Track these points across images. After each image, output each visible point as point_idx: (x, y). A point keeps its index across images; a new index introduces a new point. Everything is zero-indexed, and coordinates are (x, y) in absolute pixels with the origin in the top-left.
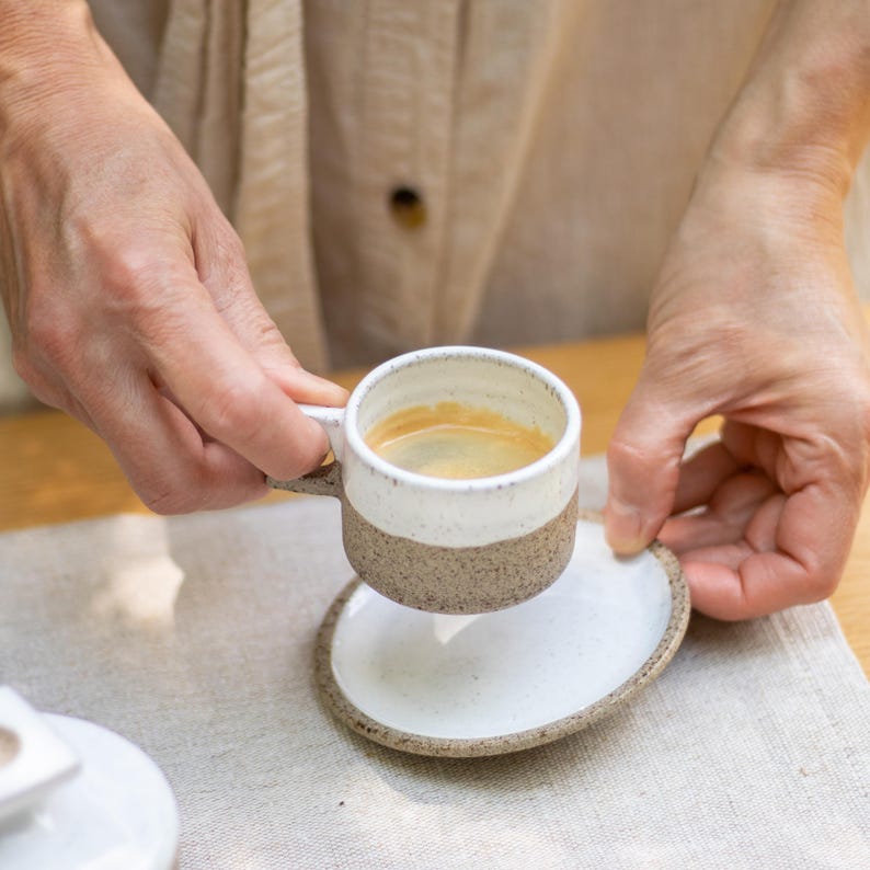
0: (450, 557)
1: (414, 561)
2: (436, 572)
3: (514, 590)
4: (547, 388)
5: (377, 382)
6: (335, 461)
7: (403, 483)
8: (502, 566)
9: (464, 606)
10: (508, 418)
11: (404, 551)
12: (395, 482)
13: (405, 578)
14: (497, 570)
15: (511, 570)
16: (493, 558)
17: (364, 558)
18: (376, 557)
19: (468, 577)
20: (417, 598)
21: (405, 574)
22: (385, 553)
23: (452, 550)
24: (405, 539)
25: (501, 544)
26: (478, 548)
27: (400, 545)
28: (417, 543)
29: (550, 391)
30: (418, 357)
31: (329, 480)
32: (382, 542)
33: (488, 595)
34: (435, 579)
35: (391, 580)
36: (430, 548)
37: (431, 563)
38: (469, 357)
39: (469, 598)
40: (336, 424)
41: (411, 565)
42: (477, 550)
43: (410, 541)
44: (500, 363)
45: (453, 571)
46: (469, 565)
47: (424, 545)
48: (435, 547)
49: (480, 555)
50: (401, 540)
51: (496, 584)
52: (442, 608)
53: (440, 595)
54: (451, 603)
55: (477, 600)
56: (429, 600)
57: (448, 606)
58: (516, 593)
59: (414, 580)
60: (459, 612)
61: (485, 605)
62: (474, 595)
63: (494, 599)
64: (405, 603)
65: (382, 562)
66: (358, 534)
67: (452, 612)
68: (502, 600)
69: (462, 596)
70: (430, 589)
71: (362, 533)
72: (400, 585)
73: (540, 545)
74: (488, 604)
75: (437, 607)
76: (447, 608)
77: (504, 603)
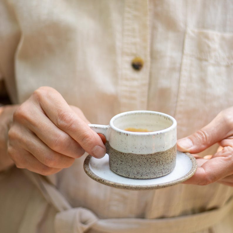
0: (144, 157)
1: (133, 161)
2: (140, 163)
3: (162, 170)
7: (129, 135)
8: (158, 161)
9: (148, 175)
11: (130, 157)
12: (127, 135)
13: (130, 167)
14: (157, 162)
15: (161, 163)
16: (156, 158)
17: (117, 164)
18: (121, 162)
19: (149, 164)
20: (134, 173)
21: (130, 166)
22: (124, 160)
23: (144, 155)
24: (130, 153)
25: (158, 153)
26: (152, 154)
27: (129, 155)
28: (134, 154)
29: (166, 118)
32: (123, 156)
33: (154, 171)
34: (139, 165)
35: (126, 169)
36: (138, 155)
37: (138, 160)
39: (149, 172)
41: (132, 162)
42: (151, 155)
43: (132, 154)
45: (144, 163)
46: (149, 160)
47: (136, 154)
48: (139, 155)
49: (152, 157)
50: (129, 154)
51: (157, 167)
52: (141, 176)
53: (141, 171)
54: (144, 174)
55: (152, 173)
56: (137, 173)
57: (143, 175)
58: (162, 171)
59: (133, 167)
60: (146, 177)
61: (154, 175)
62: (150, 171)
63: (156, 172)
64: (130, 177)
65: (123, 163)
66: (115, 157)
67: (144, 177)
68: (159, 173)
69: (147, 171)
70: (138, 169)
71: (117, 156)
72: (129, 170)
73: (168, 155)
74: (155, 174)
75: (140, 175)
76: (143, 176)
77: (159, 174)
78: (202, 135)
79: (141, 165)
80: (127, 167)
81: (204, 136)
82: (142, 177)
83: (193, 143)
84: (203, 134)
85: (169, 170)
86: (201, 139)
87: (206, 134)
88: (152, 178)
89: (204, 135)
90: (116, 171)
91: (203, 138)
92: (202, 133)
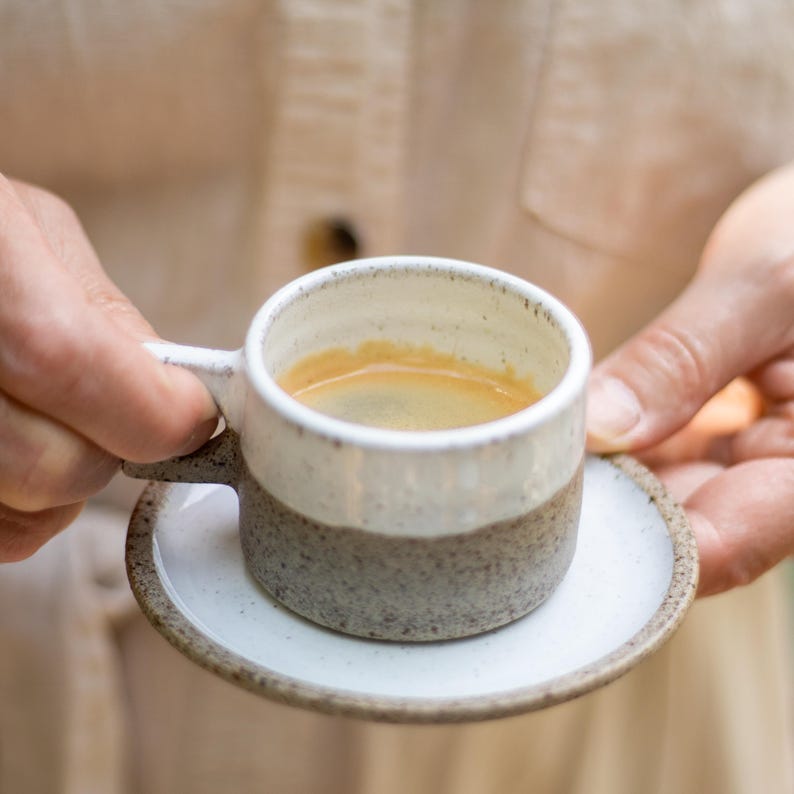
0: (421, 552)
1: (366, 562)
2: (400, 575)
3: (508, 598)
4: (527, 305)
5: (282, 311)
6: (227, 430)
7: (349, 444)
8: (494, 562)
9: (439, 626)
10: (464, 359)
11: (350, 547)
12: (338, 444)
13: (350, 589)
14: (487, 568)
15: (506, 569)
16: (481, 549)
17: (283, 566)
18: (303, 562)
19: (446, 581)
20: (368, 619)
21: (351, 584)
22: (320, 555)
24: (352, 529)
25: (494, 526)
26: (461, 535)
27: (345, 538)
28: (370, 533)
29: (531, 310)
30: (335, 274)
31: (218, 459)
32: (314, 538)
33: (473, 606)
34: (397, 586)
35: (328, 596)
36: (389, 542)
37: (392, 562)
38: (408, 271)
39: (446, 613)
40: (229, 373)
41: (361, 569)
42: (459, 539)
43: (360, 531)
44: (452, 275)
45: (423, 573)
46: (448, 562)
47: (381, 537)
48: (397, 539)
49: (464, 546)
50: (345, 532)
51: (485, 589)
52: (406, 631)
53: (404, 611)
54: (420, 622)
55: (458, 616)
56: (387, 620)
57: (415, 628)
58: (511, 602)
59: (364, 592)
60: (431, 636)
61: (468, 623)
62: (453, 608)
63: (482, 612)
64: (349, 629)
65: (315, 568)
66: (274, 531)
67: (421, 637)
68: (493, 613)
69: (437, 611)
70: (390, 603)
71: (283, 528)
72: (342, 601)
73: (545, 528)
74: (473, 621)
75: (399, 630)
76: (413, 631)
77: (495, 618)
78: (677, 353)
79: (404, 582)
80: (332, 588)
81: (691, 361)
82: (407, 638)
83: (643, 401)
84: (682, 347)
85: (543, 589)
86: (677, 374)
87: (698, 345)
88: (458, 635)
89: (686, 353)
90: (278, 594)
91: (684, 367)
92: (677, 342)
